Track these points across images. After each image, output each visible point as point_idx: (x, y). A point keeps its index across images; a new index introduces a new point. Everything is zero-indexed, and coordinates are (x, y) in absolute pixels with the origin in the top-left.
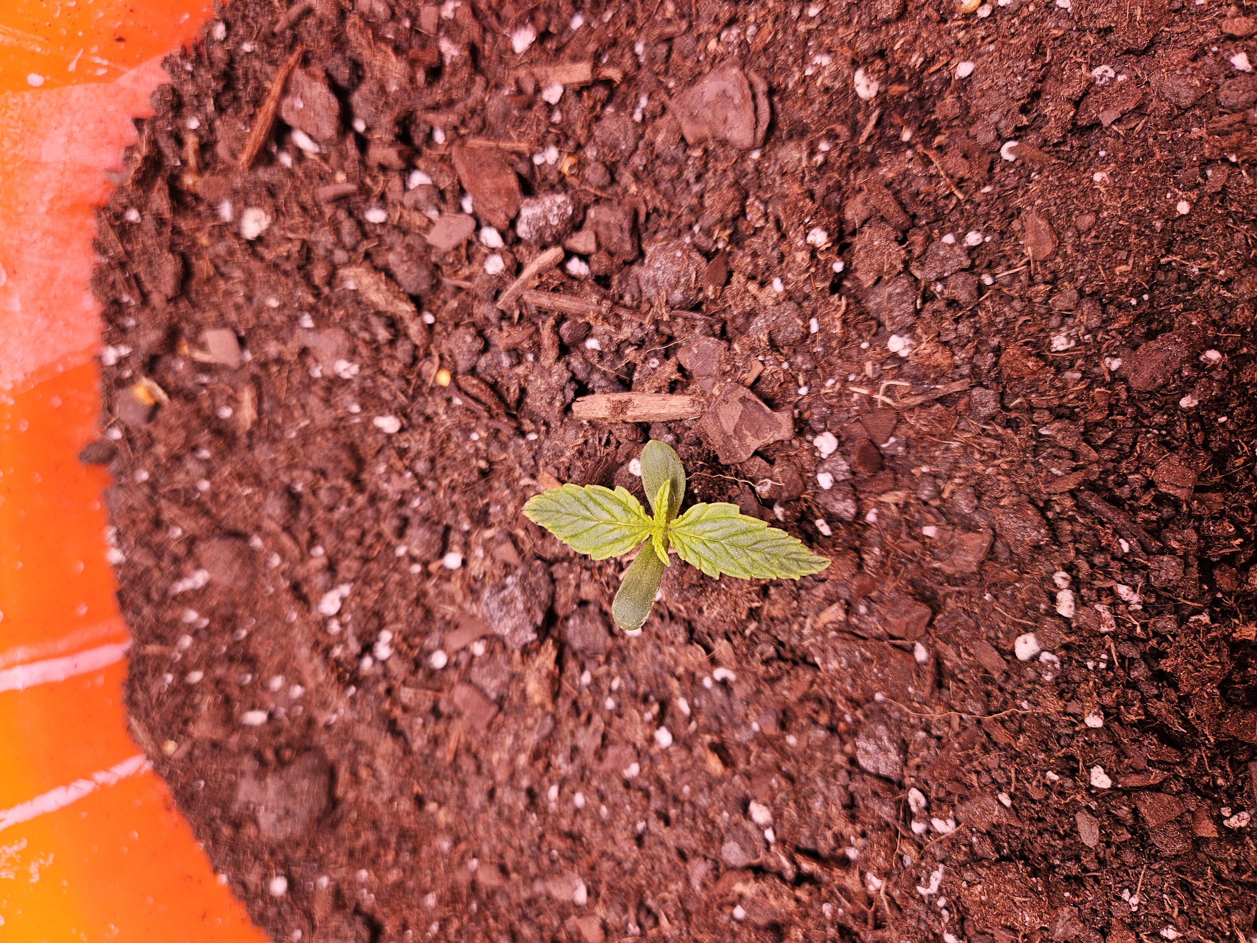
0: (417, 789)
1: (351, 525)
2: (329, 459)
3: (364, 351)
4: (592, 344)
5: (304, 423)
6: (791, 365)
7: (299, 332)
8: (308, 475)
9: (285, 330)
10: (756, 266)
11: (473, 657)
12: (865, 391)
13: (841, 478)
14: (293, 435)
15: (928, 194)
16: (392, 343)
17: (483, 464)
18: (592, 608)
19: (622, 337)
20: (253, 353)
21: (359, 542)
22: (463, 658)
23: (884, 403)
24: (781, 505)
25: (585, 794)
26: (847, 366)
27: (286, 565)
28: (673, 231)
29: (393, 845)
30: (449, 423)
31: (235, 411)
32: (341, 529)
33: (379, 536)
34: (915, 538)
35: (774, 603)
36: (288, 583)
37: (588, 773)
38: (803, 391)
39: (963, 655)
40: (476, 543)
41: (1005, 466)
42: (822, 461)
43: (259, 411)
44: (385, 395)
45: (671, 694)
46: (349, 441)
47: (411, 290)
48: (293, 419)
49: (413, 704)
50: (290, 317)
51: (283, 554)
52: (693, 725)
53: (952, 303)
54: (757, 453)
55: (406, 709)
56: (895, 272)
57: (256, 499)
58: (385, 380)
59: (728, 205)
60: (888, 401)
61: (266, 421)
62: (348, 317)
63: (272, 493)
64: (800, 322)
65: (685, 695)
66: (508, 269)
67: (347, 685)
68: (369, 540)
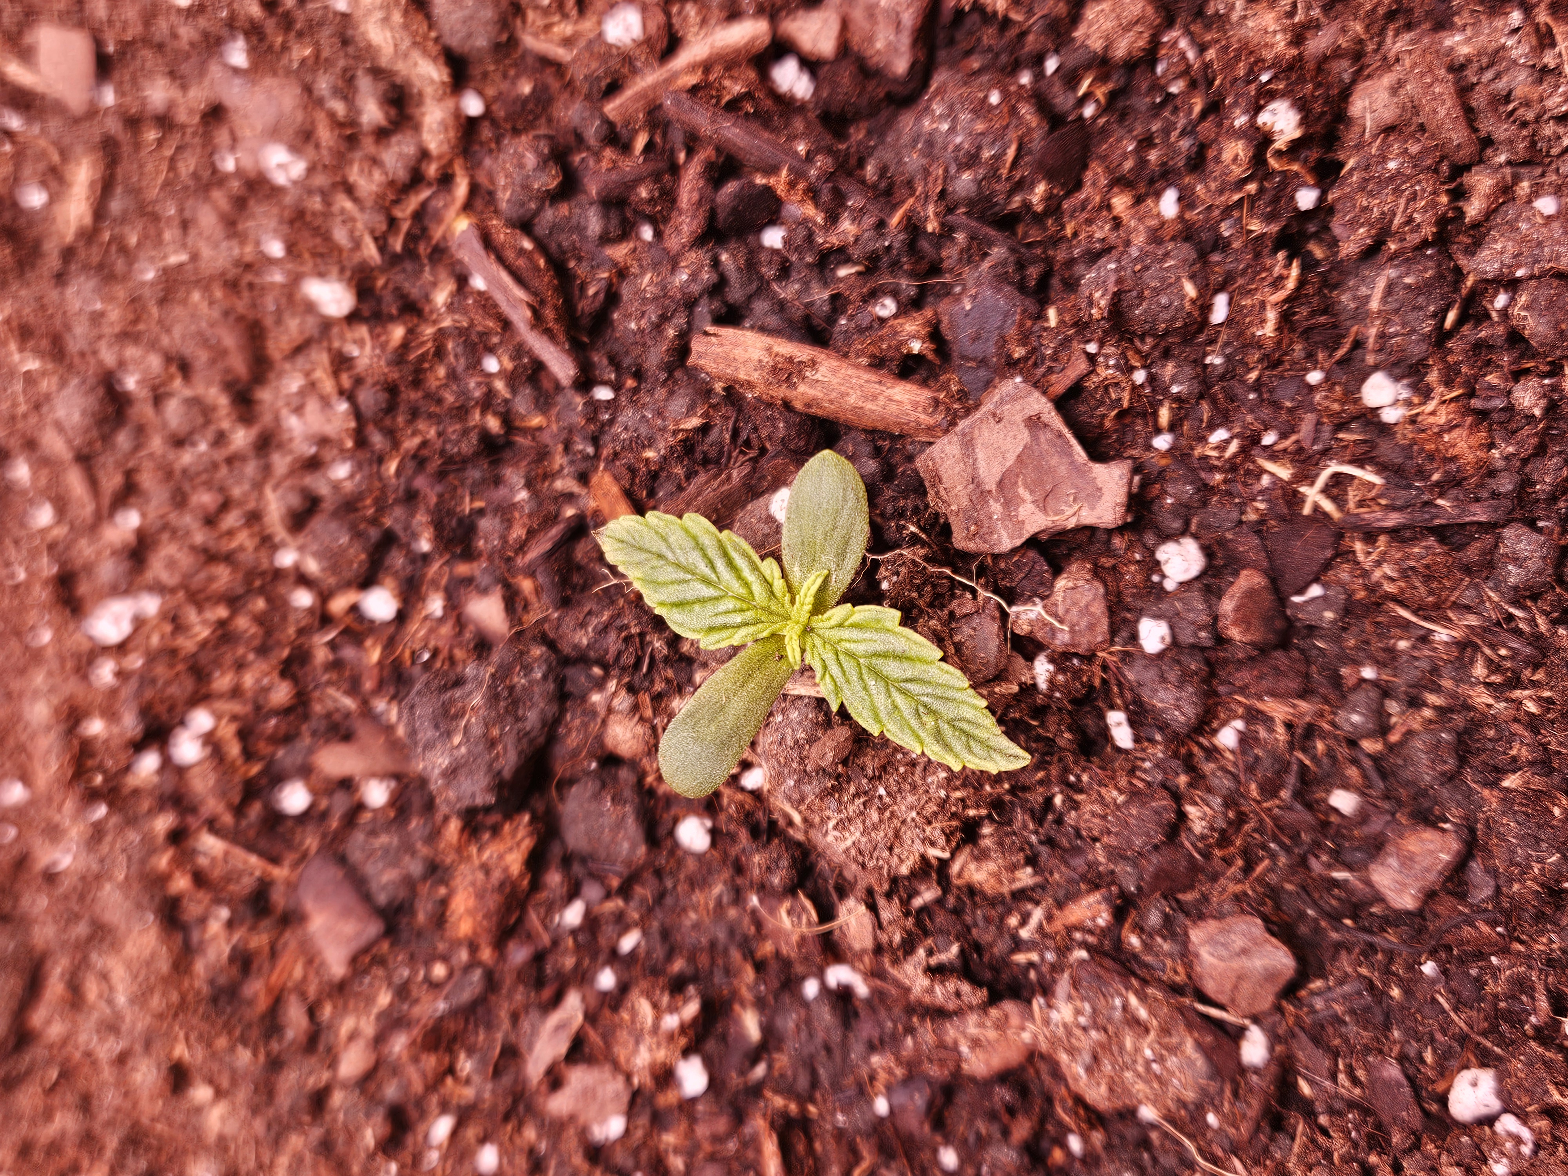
0: (180, 1051)
1: (208, 485)
2: (204, 341)
3: (325, 135)
4: (773, 238)
5: (176, 258)
6: (1152, 379)
7: (215, 70)
8: (155, 362)
9: (194, 60)
10: (1142, 162)
11: (360, 807)
12: (1284, 473)
13: (1186, 637)
14: (150, 275)
15: (1527, 104)
16: (382, 134)
17: (493, 424)
18: (624, 774)
19: (834, 240)
20: (120, 92)
21: (210, 521)
22: (340, 804)
23: (1316, 508)
24: (1051, 660)
25: (503, 1152)
26: (1266, 412)
27: (61, 531)
28: (1004, 58)
29: (109, 1154)
30: (447, 323)
31: (53, 199)
32: (187, 487)
33: (254, 517)
34: (1309, 806)
35: (982, 856)
36: (55, 570)
37: (521, 1108)
38: (1162, 442)
39: (1342, 1077)
40: (434, 583)
41: (1532, 707)
42: (1159, 592)
43: (99, 212)
44: (340, 235)
45: (735, 995)
46: (251, 315)
47: (454, 42)
48: (158, 242)
49: (216, 873)
50: (206, 35)
51: (61, 506)
52: (760, 1070)
53: (1515, 338)
54: (1033, 542)
55: (200, 879)
56: (1414, 239)
57: (45, 385)
58: (348, 205)
59: (1127, 29)
60: (1328, 506)
61: (106, 236)
62: (317, 62)
63: (75, 381)
64: (1190, 290)
65: (760, 1004)
66: (647, 42)
67: (92, 796)
68: (232, 519)
